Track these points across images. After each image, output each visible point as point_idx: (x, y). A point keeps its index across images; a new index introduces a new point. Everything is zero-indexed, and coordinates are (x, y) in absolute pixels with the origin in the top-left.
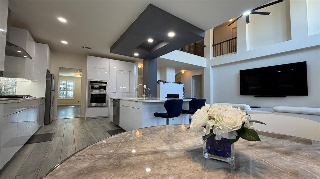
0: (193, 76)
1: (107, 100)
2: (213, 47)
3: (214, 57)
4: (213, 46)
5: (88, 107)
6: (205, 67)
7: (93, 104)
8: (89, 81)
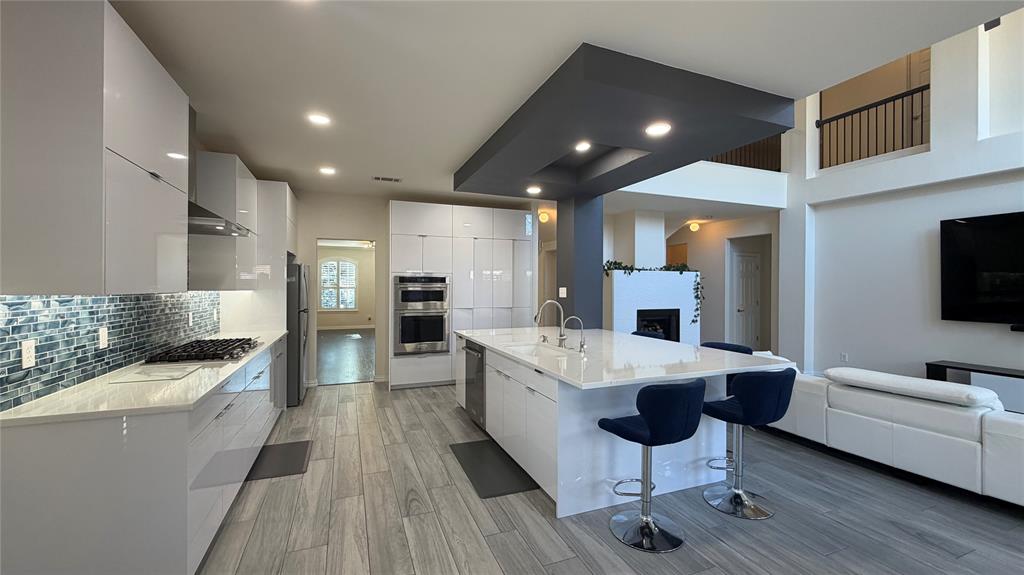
0: (732, 240)
1: (447, 332)
2: (818, 130)
3: (822, 167)
4: (819, 124)
5: (396, 355)
6: (783, 205)
7: (410, 347)
8: (396, 277)
